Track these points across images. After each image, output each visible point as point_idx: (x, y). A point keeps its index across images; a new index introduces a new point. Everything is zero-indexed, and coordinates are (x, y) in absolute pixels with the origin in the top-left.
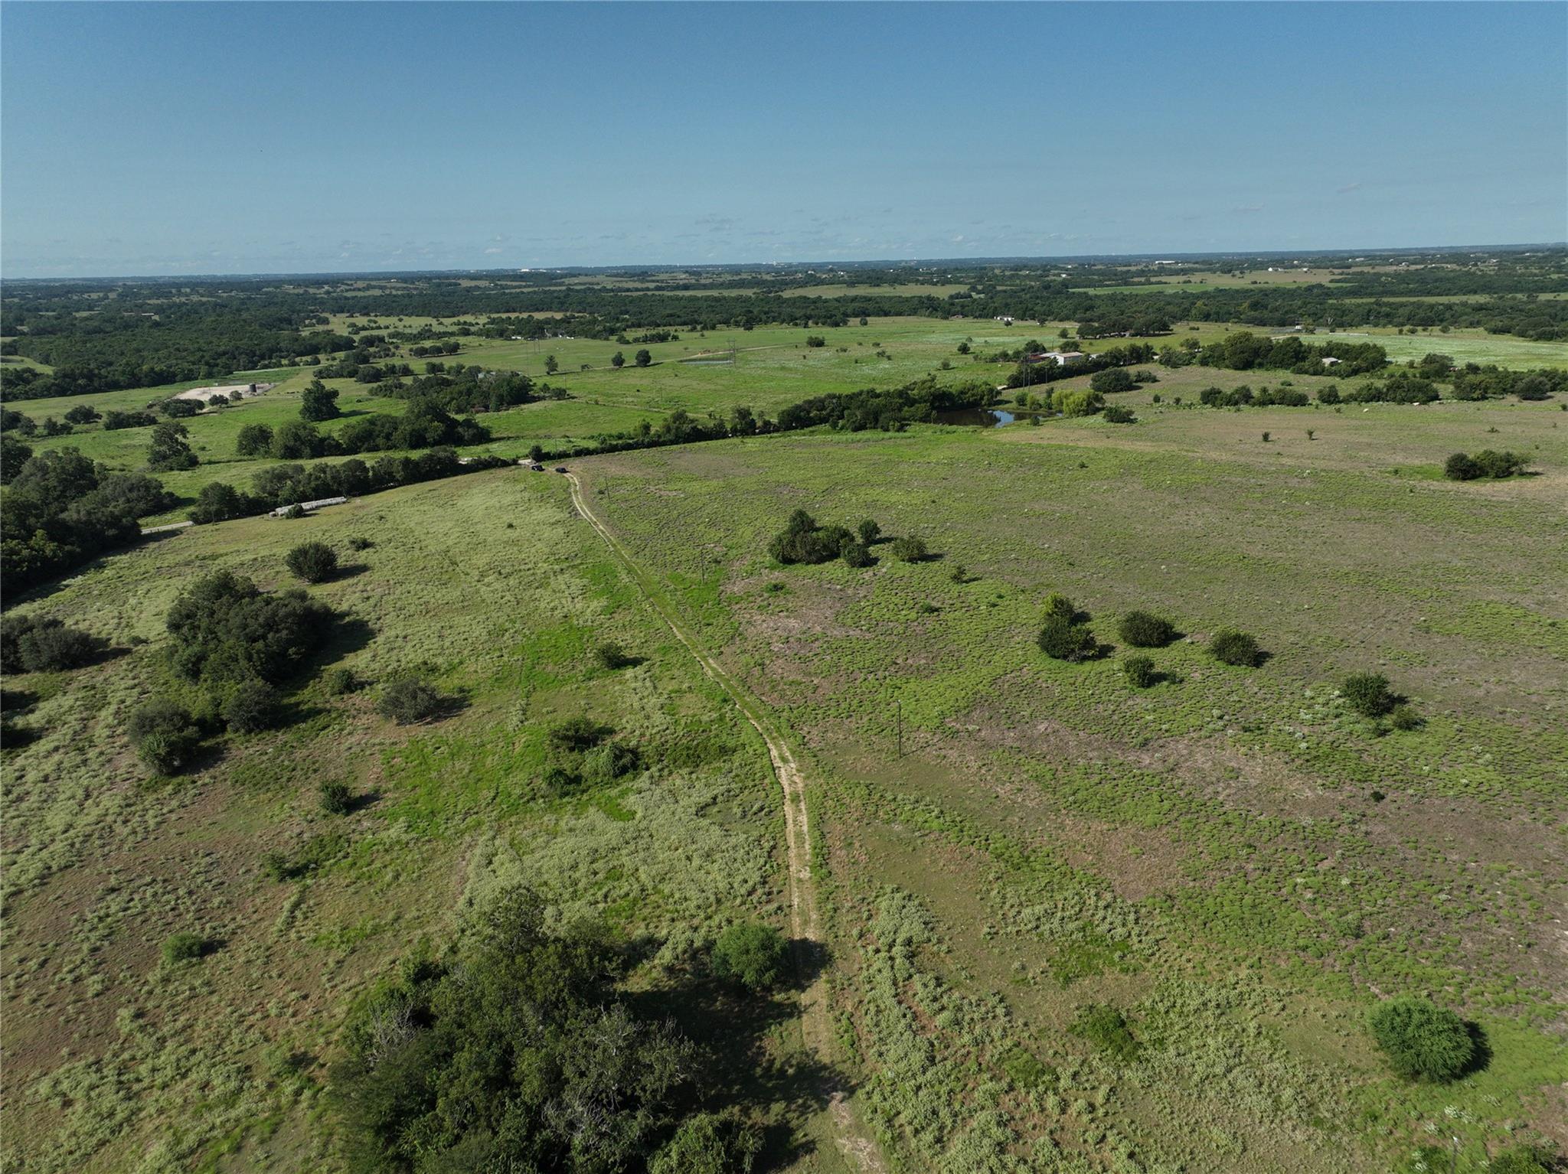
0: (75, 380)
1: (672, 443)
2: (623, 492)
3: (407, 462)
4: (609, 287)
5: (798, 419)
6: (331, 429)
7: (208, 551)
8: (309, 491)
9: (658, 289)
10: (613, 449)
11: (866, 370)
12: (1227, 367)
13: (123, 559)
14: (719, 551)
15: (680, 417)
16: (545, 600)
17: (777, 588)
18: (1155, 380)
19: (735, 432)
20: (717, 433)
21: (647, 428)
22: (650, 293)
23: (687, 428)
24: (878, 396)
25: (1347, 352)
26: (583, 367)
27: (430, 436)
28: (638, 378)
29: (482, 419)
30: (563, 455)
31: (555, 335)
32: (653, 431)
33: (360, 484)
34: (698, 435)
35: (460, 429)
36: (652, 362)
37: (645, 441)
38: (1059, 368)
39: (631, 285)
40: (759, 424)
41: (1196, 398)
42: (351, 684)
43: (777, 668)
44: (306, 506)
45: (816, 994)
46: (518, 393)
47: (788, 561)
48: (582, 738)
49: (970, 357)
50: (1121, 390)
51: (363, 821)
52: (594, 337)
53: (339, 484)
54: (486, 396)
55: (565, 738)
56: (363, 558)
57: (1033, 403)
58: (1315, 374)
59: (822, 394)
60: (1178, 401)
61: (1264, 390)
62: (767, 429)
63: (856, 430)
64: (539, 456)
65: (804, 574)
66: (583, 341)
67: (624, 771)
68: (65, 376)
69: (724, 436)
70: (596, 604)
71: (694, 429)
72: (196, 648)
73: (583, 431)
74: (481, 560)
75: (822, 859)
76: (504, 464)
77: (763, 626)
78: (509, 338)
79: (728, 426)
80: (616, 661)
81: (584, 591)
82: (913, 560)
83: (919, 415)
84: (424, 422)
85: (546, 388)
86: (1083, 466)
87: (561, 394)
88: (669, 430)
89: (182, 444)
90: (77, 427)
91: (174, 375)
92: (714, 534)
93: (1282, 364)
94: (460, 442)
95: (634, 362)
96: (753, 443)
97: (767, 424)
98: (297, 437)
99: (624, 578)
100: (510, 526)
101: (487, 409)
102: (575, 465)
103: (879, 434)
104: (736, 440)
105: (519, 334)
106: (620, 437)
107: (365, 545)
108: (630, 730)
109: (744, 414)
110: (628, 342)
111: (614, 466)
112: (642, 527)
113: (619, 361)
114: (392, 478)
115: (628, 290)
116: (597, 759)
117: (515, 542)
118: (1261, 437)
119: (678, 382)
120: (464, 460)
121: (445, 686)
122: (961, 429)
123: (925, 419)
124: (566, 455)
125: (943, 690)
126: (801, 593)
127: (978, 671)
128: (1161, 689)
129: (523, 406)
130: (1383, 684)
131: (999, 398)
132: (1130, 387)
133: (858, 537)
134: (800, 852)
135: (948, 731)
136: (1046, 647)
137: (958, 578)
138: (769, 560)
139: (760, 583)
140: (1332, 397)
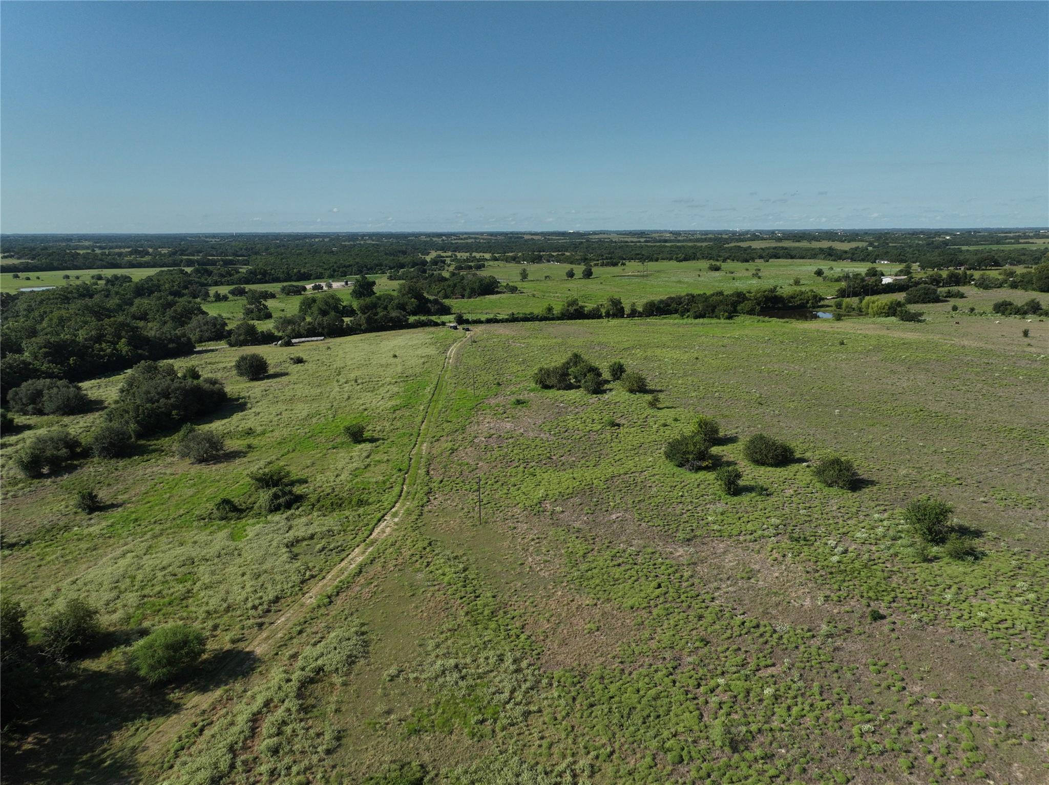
0: (256, 276)
1: (559, 319)
2: (489, 342)
5: (660, 309)
8: (302, 331)
9: (646, 241)
10: (515, 320)
12: (1034, 290)
15: (573, 304)
16: (365, 399)
17: (519, 402)
18: (963, 297)
19: (608, 315)
20: (595, 315)
21: (550, 309)
23: (574, 310)
24: (725, 295)
26: (546, 277)
27: (409, 308)
28: (577, 284)
32: (555, 312)
35: (429, 305)
36: (591, 277)
38: (883, 285)
39: (630, 239)
40: (627, 310)
41: (989, 309)
45: (204, 699)
46: (487, 290)
47: (546, 387)
49: (821, 279)
50: (929, 302)
51: (93, 519)
53: (323, 328)
55: (259, 480)
56: (290, 369)
57: (847, 307)
60: (973, 310)
62: (634, 314)
63: (696, 317)
64: (460, 320)
65: (551, 395)
67: (279, 508)
69: (600, 317)
71: (580, 312)
75: (338, 591)
76: (436, 325)
77: (485, 426)
79: (603, 311)
80: (358, 438)
81: (393, 396)
83: (747, 309)
84: (406, 298)
85: (508, 288)
86: (842, 343)
87: (514, 291)
88: (562, 310)
89: (264, 305)
91: (311, 275)
92: (516, 368)
95: (581, 276)
96: (614, 322)
97: (634, 311)
98: (327, 303)
100: (395, 356)
102: (479, 328)
103: (714, 321)
107: (300, 362)
108: (311, 484)
109: (616, 304)
113: (571, 276)
116: (264, 497)
117: (387, 365)
118: (1022, 334)
123: (751, 312)
124: (479, 322)
125: (565, 480)
126: (535, 407)
127: (606, 469)
128: (745, 498)
129: (487, 296)
130: (944, 512)
131: (822, 303)
132: (937, 300)
133: (606, 375)
134: (328, 583)
135: (537, 510)
136: (669, 456)
137: (653, 404)
138: (533, 385)
139: (513, 399)
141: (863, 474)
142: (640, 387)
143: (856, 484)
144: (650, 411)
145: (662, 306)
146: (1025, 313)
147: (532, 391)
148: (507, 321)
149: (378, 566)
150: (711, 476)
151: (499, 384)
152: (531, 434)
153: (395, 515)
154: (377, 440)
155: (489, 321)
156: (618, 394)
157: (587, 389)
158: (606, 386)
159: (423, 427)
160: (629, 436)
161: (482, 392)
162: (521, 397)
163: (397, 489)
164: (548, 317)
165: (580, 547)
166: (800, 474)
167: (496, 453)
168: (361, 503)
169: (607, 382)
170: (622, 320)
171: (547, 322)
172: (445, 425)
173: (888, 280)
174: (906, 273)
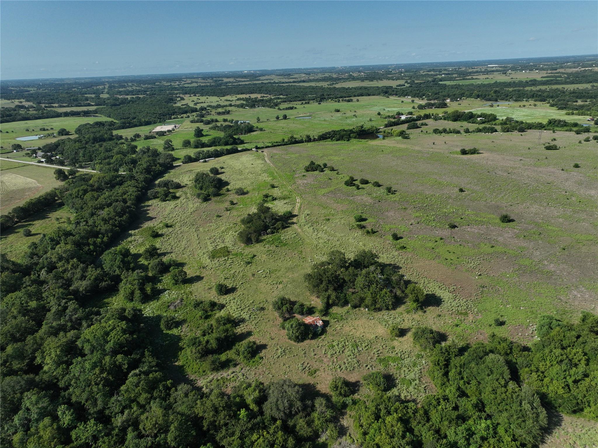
1: (290, 144)
2: (277, 157)
3: (227, 149)
4: (277, 81)
5: (323, 137)
6: (205, 140)
7: (190, 169)
8: (206, 156)
9: (294, 82)
10: (275, 146)
11: (348, 121)
12: (450, 120)
13: (173, 171)
14: (295, 169)
15: (292, 137)
16: (261, 178)
17: (304, 176)
18: (427, 125)
19: (306, 141)
20: (301, 142)
21: (284, 140)
22: (291, 84)
23: (293, 140)
24: (346, 131)
25: (486, 116)
26: (267, 120)
27: (229, 142)
28: (283, 123)
29: (242, 137)
30: (263, 148)
31: (259, 107)
32: (286, 140)
33: (217, 155)
34: (296, 142)
35: (237, 140)
36: (288, 118)
37: (283, 143)
38: (401, 121)
39: (284, 80)
40: (312, 139)
41: (432, 131)
42: (228, 190)
43: (300, 188)
44: (207, 160)
45: (296, 218)
46: (250, 129)
47: (307, 171)
48: (267, 196)
49: (380, 116)
50: (415, 128)
51: (236, 206)
52: (271, 107)
53: (213, 155)
54: (242, 130)
55: (265, 196)
56: (223, 170)
57: (387, 133)
58: (473, 123)
59: (330, 130)
60: (427, 132)
61: (450, 129)
62: (315, 140)
63: (337, 141)
64: (257, 148)
65: (310, 173)
66: (267, 109)
67: (274, 200)
68: (123, 123)
69: (303, 142)
70: (270, 179)
71: (295, 141)
72: (200, 185)
73: (267, 141)
74: (247, 171)
75: (300, 208)
76: (249, 150)
77: (300, 182)
78: (245, 108)
79: (304, 140)
80: (273, 187)
81: (268, 176)
82: (331, 171)
84: (228, 139)
85: (257, 127)
87: (261, 130)
88: (289, 140)
90: (137, 139)
91: (151, 121)
92: (294, 166)
93: (465, 120)
94: (237, 144)
95: (283, 118)
96: (310, 144)
97: (314, 139)
98: (198, 143)
99: (276, 174)
100: (252, 164)
101: (242, 134)
102: (266, 150)
103: (343, 142)
104: (306, 143)
105: (248, 106)
106: (277, 142)
107: (223, 168)
108: (275, 196)
109: (308, 137)
110: (281, 110)
111: (274, 150)
112: (280, 164)
113: (278, 118)
114: (224, 153)
115: (283, 83)
116: (270, 198)
117: (253, 168)
119: (295, 125)
120: (239, 149)
121: (245, 191)
122: (364, 140)
123: (355, 138)
125: (326, 190)
126: (309, 176)
127: (333, 188)
128: (360, 190)
129: (252, 133)
130: (391, 188)
132: (418, 127)
133: (322, 166)
134: (297, 207)
135: (324, 195)
136: (345, 184)
137: (337, 174)
139: (301, 175)
140: (467, 131)
141: (381, 184)
142: (333, 169)
143: (379, 186)
144: (337, 175)
146: (442, 133)
147: (305, 172)
149: (303, 205)
150: (354, 187)
151: (294, 171)
152: (313, 183)
153: (298, 198)
154: (277, 187)
155: (266, 147)
157: (319, 171)
158: (324, 170)
159: (285, 183)
160: (335, 181)
161: (291, 174)
162: (303, 174)
163: (294, 195)
165: (335, 199)
166: (370, 185)
167: (308, 187)
168: (289, 198)
169: (323, 168)
170: (312, 143)
171: (287, 146)
172: (290, 182)
173: (403, 118)
174: (411, 113)
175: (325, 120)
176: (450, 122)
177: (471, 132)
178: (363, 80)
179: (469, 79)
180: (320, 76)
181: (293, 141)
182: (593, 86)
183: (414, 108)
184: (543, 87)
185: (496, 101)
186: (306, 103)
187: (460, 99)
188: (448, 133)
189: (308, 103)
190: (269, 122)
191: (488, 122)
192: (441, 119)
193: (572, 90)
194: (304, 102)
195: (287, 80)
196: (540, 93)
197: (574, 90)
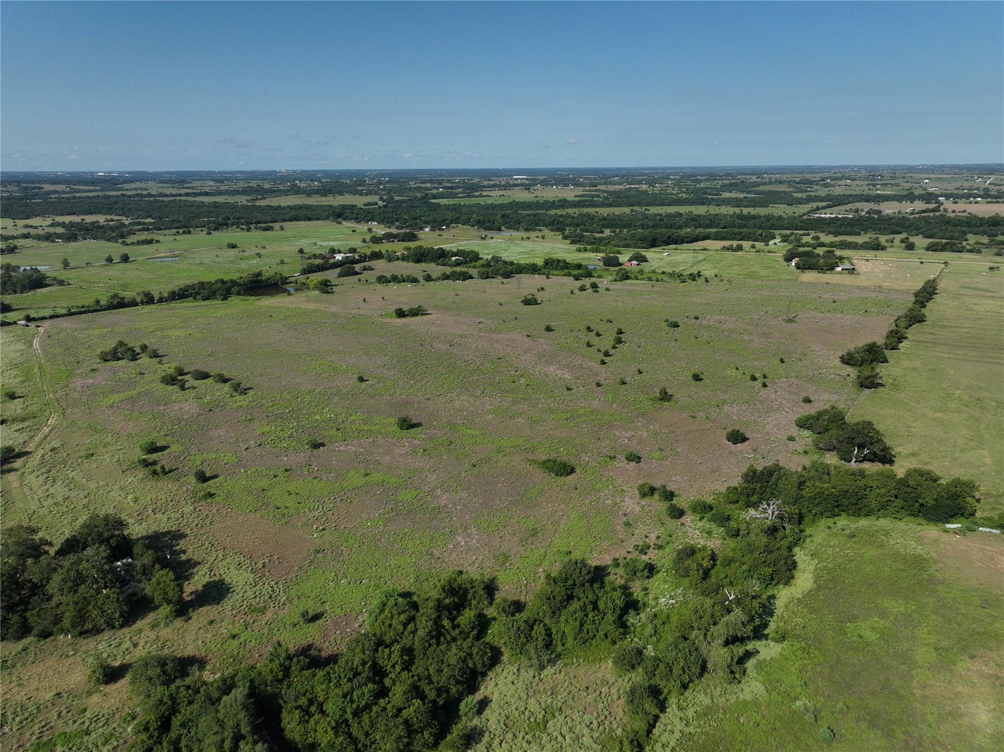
1: (106, 310)
2: (61, 335)
4: (153, 192)
5: (180, 295)
9: (188, 195)
10: (73, 314)
11: (242, 265)
14: (82, 358)
15: (117, 296)
17: (93, 370)
18: (372, 269)
19: (142, 303)
20: (133, 304)
21: (98, 302)
22: (178, 198)
25: (464, 254)
26: (87, 264)
28: (116, 271)
31: (85, 239)
32: (102, 303)
34: (122, 305)
36: (130, 260)
37: (93, 309)
39: (168, 191)
40: (156, 297)
41: (375, 280)
43: (71, 395)
45: (22, 459)
46: (37, 282)
47: (104, 360)
50: (347, 276)
52: (109, 240)
54: (14, 285)
57: (302, 283)
58: (443, 265)
60: (367, 281)
61: (402, 276)
62: (161, 300)
63: (204, 300)
64: (29, 319)
65: (109, 365)
66: (100, 243)
69: (137, 305)
70: (18, 380)
71: (121, 302)
73: (66, 304)
76: (9, 324)
77: (79, 383)
78: (54, 241)
79: (139, 300)
80: (13, 397)
81: (16, 376)
82: (151, 357)
83: (235, 292)
85: (56, 279)
86: (271, 316)
87: (61, 283)
88: (108, 302)
93: (433, 260)
95: (119, 260)
96: (147, 308)
97: (161, 298)
101: (15, 292)
102: (47, 323)
103: (214, 302)
104: (143, 307)
105: (60, 238)
106: (83, 307)
109: (147, 295)
110: (128, 245)
112: (58, 350)
113: (110, 260)
115: (166, 196)
118: (363, 300)
122: (253, 297)
123: (238, 294)
124: (44, 318)
125: (122, 396)
126: (102, 371)
127: (137, 390)
128: (187, 391)
129: (38, 290)
131: (288, 281)
132: (356, 273)
133: (138, 350)
134: (40, 435)
136: (162, 382)
137: (160, 362)
138: (98, 360)
139: (89, 369)
140: (428, 278)
141: (229, 377)
142: (155, 355)
143: (225, 381)
144: (160, 366)
145: (181, 293)
146: (390, 282)
147: (99, 363)
148: (66, 315)
149: (55, 431)
150: (176, 386)
151: (78, 362)
152: (103, 383)
153: (53, 417)
154: (23, 397)
155: (51, 317)
156: (144, 360)
157: (128, 359)
158: (138, 356)
159: (45, 388)
160: (148, 377)
161: (69, 367)
162: (93, 368)
163: (48, 411)
164: (97, 308)
165: (128, 412)
166: (210, 381)
167: (88, 392)
168: (35, 417)
169: (139, 354)
170: (153, 306)
171: (98, 313)
172: (56, 386)
173: (339, 257)
174: (353, 250)
175: (201, 264)
176: (411, 264)
177: (435, 280)
178: (309, 193)
179: (477, 196)
180: (242, 185)
181: (118, 304)
182: (632, 211)
183: (364, 241)
184: (571, 211)
185: (500, 230)
186: (184, 233)
187: (448, 226)
188: (399, 282)
189: (190, 232)
190: (90, 268)
191: (466, 262)
192: (398, 259)
193: (605, 215)
194: (181, 231)
195: (175, 191)
196: (562, 219)
197: (608, 215)
